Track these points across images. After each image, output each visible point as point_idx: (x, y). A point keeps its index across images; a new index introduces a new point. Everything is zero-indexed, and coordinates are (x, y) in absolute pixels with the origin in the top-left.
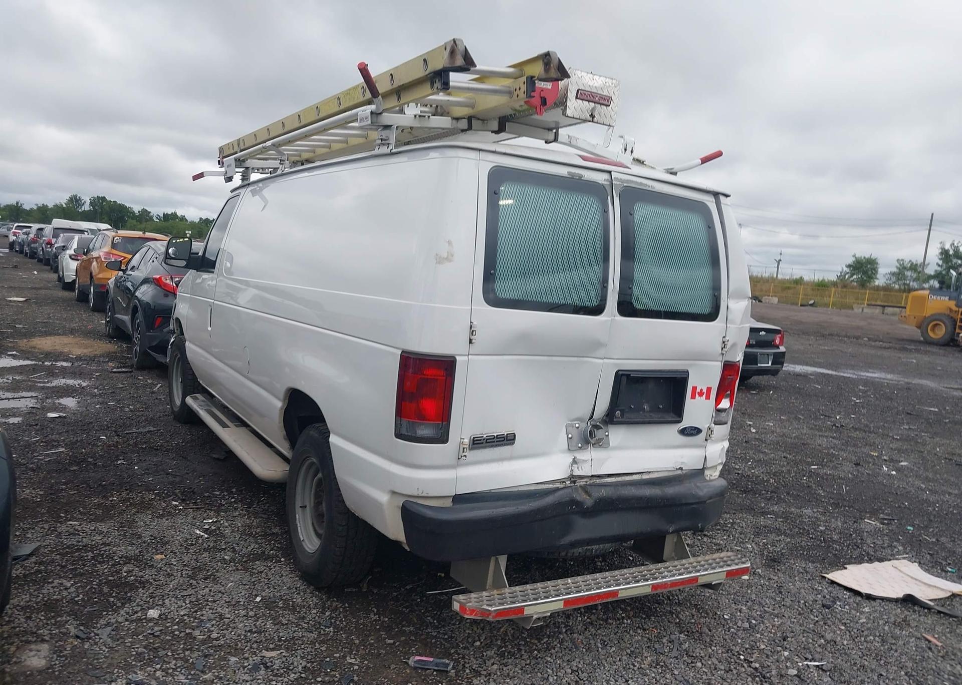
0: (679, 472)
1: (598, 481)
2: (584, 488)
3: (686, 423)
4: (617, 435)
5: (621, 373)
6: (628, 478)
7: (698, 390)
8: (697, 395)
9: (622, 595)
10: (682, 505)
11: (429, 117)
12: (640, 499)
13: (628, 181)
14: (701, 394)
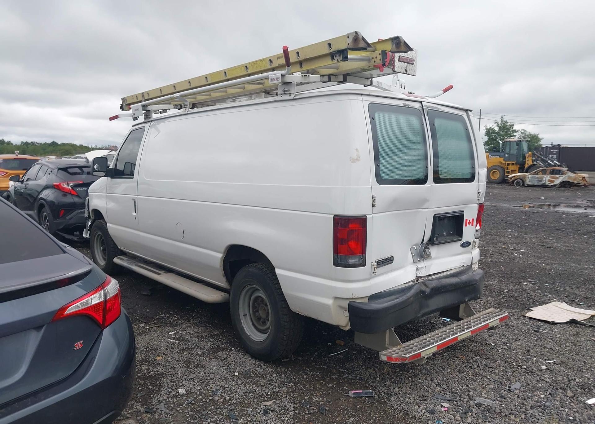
0: (462, 268)
1: (429, 278)
2: (423, 283)
3: (465, 239)
4: (434, 251)
5: (437, 215)
6: (441, 275)
7: (468, 221)
8: (468, 224)
9: (459, 339)
10: (470, 286)
11: (309, 75)
12: (451, 285)
13: (430, 107)
14: (469, 223)
